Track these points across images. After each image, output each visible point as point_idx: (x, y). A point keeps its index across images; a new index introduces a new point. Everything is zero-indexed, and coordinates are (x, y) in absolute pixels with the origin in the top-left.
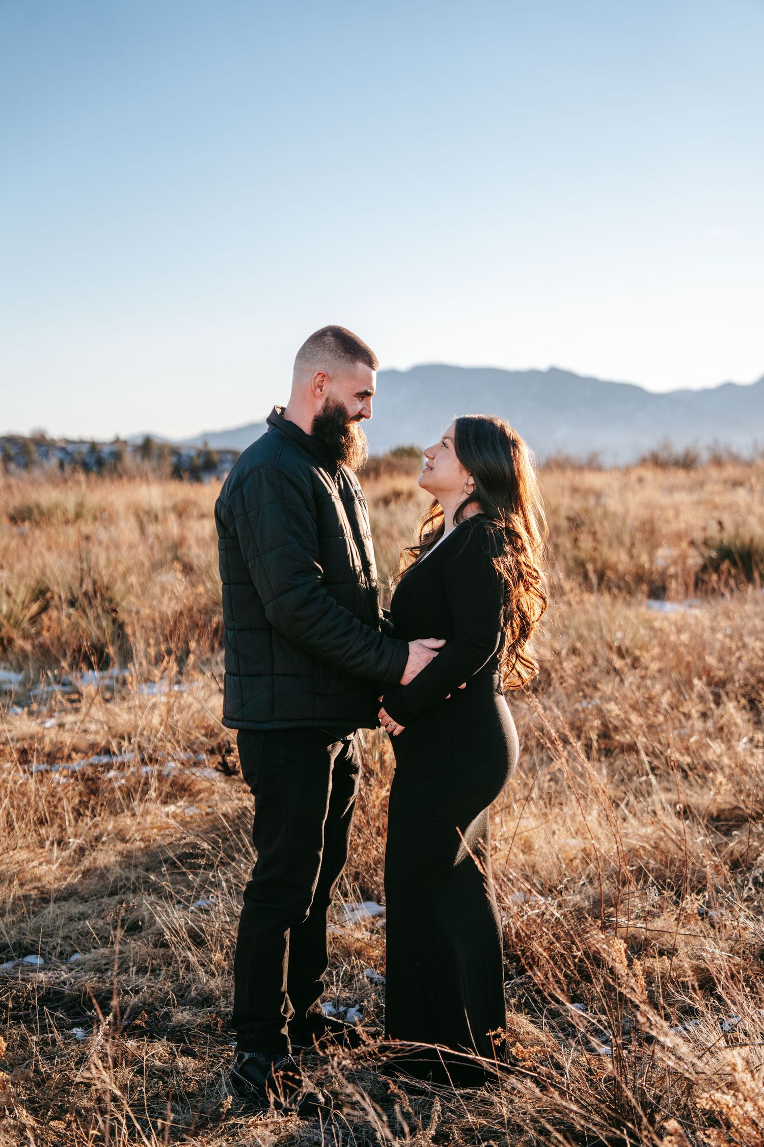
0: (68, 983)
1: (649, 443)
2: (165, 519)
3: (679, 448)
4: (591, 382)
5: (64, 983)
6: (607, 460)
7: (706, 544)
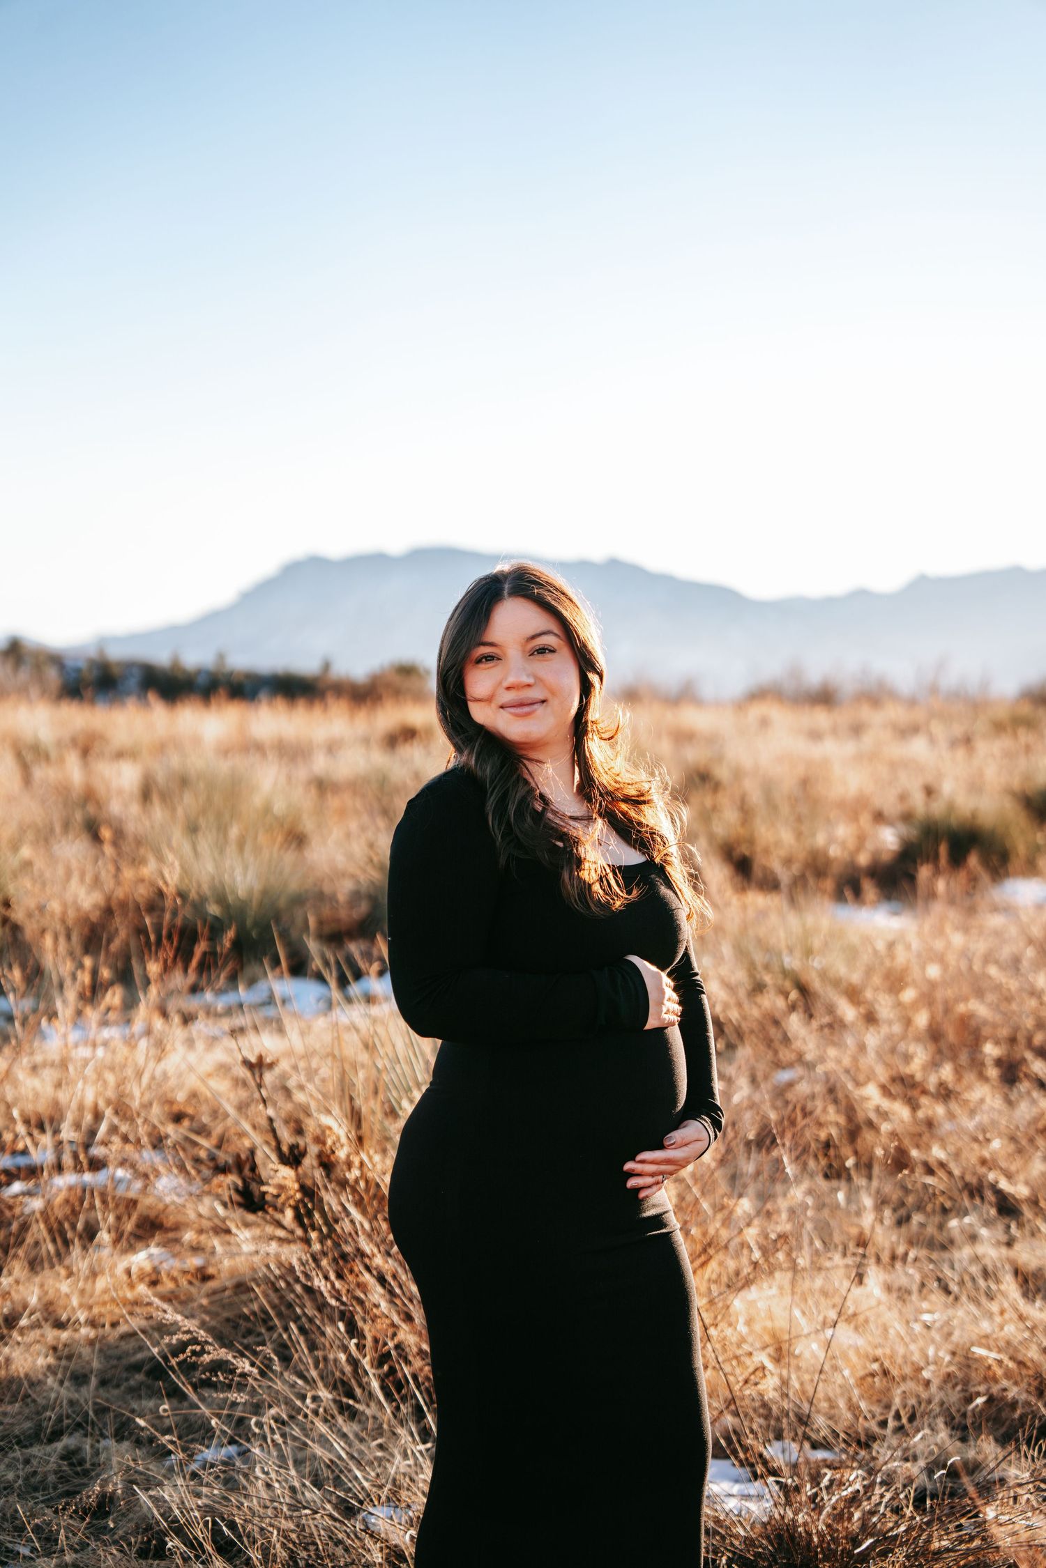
2: (61, 760)
7: (907, 817)
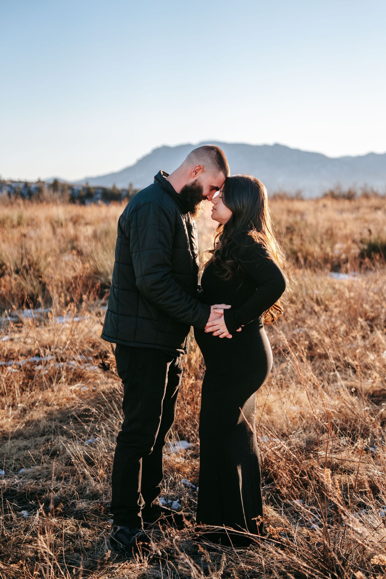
0: (19, 485)
1: (329, 186)
2: (67, 225)
3: (345, 189)
4: (297, 152)
5: (17, 485)
6: (306, 195)
7: (362, 242)
